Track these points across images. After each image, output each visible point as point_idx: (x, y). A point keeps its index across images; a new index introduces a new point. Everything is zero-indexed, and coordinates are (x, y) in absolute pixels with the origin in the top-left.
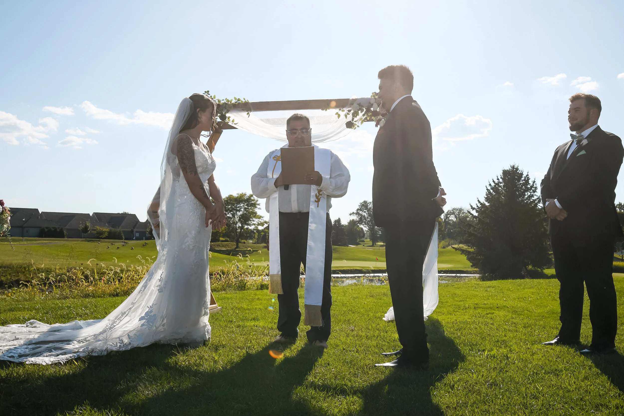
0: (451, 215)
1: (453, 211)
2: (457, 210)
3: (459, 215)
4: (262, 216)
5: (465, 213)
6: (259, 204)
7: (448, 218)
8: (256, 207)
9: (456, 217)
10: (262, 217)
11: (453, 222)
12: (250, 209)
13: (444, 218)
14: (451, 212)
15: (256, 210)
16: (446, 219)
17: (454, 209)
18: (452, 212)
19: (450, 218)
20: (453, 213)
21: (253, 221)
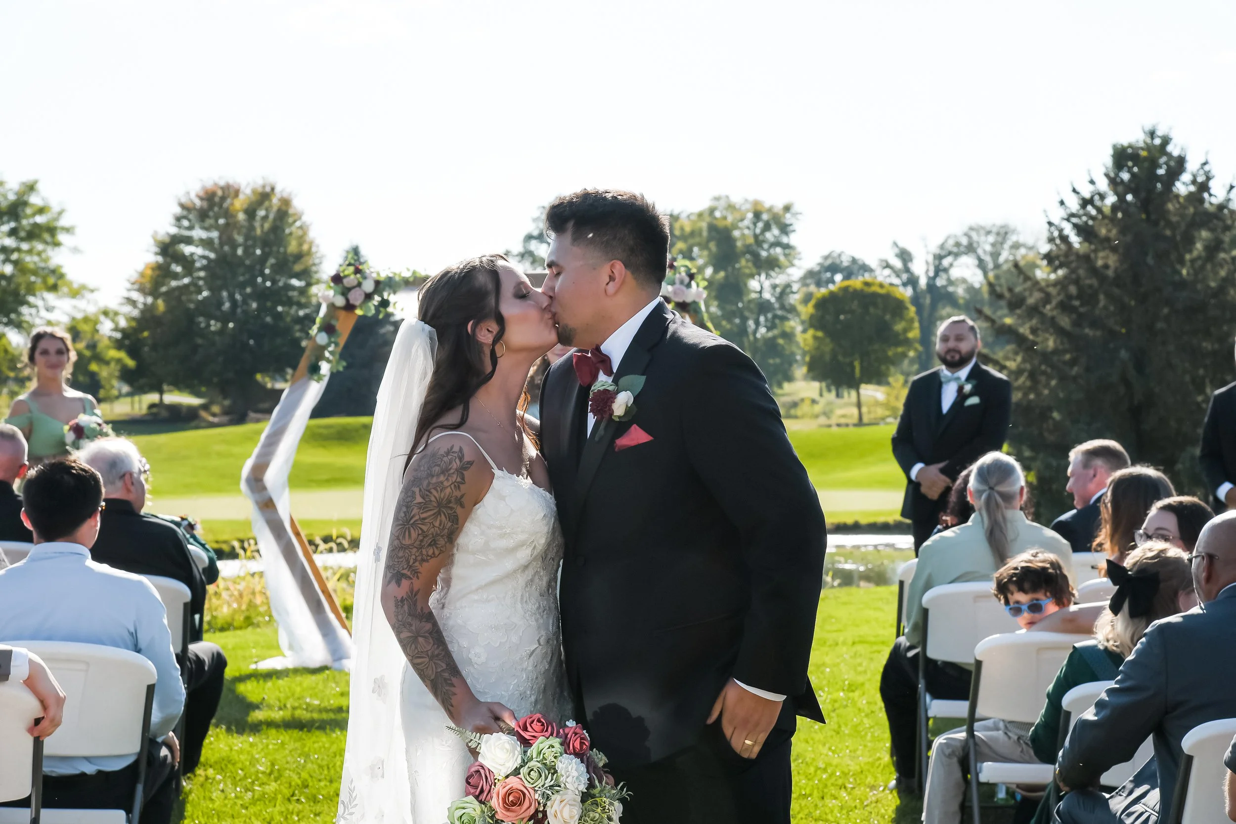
0: (957, 255)
1: (969, 237)
2: (989, 233)
3: (995, 255)
4: (91, 285)
5: (1024, 245)
6: (68, 230)
7: (946, 270)
8: (57, 244)
9: (981, 264)
10: (92, 291)
11: (971, 289)
12: (30, 252)
13: (927, 271)
14: (958, 244)
15: (58, 258)
16: (937, 274)
17: (971, 229)
18: (964, 241)
19: (955, 273)
20: (970, 248)
21: (49, 309)
